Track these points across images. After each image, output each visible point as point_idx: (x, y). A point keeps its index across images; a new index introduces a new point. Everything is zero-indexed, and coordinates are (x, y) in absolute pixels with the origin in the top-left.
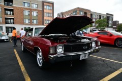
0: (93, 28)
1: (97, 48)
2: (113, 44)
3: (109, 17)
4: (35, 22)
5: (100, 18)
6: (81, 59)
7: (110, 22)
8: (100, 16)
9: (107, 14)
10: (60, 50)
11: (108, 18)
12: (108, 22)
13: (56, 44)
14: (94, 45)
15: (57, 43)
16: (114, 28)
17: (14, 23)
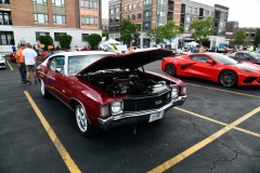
0: (184, 35)
1: (180, 98)
2: (216, 80)
3: (220, 12)
4: (59, 20)
5: (201, 13)
6: (151, 120)
7: (222, 24)
8: (202, 10)
9: (216, 6)
10: (117, 108)
11: (217, 14)
12: (216, 25)
13: (110, 100)
14: (174, 94)
15: (112, 97)
16: (227, 37)
17: (11, 24)
